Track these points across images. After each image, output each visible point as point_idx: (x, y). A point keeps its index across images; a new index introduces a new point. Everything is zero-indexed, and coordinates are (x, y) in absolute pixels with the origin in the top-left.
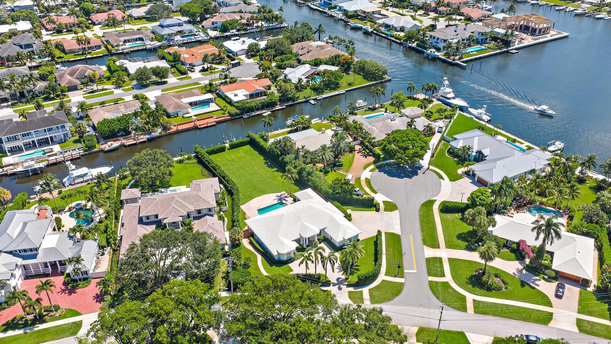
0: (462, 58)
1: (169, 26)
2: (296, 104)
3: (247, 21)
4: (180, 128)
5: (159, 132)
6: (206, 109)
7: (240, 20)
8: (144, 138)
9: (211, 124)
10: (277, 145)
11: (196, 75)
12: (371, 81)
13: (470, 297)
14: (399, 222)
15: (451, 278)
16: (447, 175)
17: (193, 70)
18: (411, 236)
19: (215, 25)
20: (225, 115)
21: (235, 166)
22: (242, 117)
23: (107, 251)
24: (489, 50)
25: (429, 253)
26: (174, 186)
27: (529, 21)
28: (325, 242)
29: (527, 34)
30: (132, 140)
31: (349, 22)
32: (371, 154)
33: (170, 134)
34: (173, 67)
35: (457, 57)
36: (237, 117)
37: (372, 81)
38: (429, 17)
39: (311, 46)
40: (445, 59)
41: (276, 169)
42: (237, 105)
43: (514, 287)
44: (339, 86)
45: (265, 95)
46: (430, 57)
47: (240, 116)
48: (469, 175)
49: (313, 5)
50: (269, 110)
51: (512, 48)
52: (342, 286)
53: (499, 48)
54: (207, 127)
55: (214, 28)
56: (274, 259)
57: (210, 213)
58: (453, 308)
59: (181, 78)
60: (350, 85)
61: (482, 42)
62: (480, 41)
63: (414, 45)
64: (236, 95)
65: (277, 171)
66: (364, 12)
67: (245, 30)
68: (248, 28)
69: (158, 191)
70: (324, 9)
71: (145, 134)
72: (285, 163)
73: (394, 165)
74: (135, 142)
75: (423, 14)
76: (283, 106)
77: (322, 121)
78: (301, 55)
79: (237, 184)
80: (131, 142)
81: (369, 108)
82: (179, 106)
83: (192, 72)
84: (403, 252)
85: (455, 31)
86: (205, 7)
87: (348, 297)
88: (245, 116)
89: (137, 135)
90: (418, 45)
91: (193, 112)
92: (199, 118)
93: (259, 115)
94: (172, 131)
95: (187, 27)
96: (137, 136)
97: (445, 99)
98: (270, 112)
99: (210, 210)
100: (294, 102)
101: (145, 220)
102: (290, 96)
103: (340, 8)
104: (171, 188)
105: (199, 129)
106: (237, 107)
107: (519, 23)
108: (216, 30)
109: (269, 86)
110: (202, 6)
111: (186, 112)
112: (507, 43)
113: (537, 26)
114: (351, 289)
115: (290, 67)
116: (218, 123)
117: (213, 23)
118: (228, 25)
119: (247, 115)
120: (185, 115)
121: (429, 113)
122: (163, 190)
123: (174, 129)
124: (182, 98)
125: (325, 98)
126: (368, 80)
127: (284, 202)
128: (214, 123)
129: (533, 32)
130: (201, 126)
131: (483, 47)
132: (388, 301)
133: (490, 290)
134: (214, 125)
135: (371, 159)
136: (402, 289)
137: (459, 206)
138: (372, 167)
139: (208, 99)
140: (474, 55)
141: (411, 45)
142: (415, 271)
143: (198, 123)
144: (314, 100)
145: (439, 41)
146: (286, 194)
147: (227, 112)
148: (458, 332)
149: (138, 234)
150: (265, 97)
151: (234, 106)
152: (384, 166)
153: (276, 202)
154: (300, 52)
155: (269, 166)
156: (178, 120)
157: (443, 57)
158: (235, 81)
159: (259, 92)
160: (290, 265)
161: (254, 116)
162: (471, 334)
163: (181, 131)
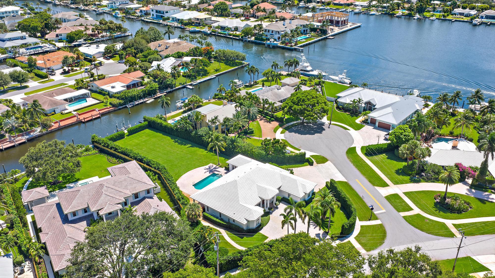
0: (297, 45)
1: (10, 40)
2: (174, 90)
3: (92, 31)
4: (62, 124)
5: (38, 131)
6: (83, 104)
7: (85, 31)
8: (24, 139)
9: (96, 117)
10: (186, 120)
11: (58, 77)
12: (233, 66)
13: (449, 223)
14: (337, 171)
15: (419, 210)
16: (350, 126)
17: (53, 73)
18: (357, 180)
19: (60, 37)
20: (108, 107)
21: (144, 149)
22: (126, 107)
23: (26, 266)
24: (312, 37)
25: (384, 192)
26: (83, 179)
27: (332, 16)
28: (283, 202)
29: (333, 26)
30: (8, 143)
31: (185, 28)
32: (273, 119)
33: (52, 132)
34: (30, 72)
35: (293, 44)
36: (121, 107)
37: (235, 66)
38: (250, 21)
39: (167, 43)
40: (283, 47)
41: (190, 145)
42: (118, 95)
43: (475, 204)
44: (208, 72)
45: (142, 85)
46: (271, 46)
47: (124, 106)
48: (368, 123)
49: (146, 19)
50: (152, 97)
51: (328, 35)
53: (319, 36)
54: (91, 120)
55: (59, 40)
56: (243, 229)
57: (149, 195)
58: (442, 236)
59: (42, 82)
60: (217, 71)
61: (305, 33)
62: (303, 32)
63: (253, 39)
64: (113, 87)
65: (191, 146)
66: (198, 19)
67: (91, 40)
68: (94, 38)
69: (65, 187)
70: (159, 21)
71: (23, 135)
72: (199, 137)
74: (13, 144)
75: (245, 19)
76: (163, 93)
77: (209, 100)
78: (160, 52)
79: (161, 163)
80: (7, 145)
81: (246, 86)
82: (56, 103)
83: (53, 75)
84: (361, 197)
85: (284, 25)
86: (45, 22)
88: (129, 106)
89: (13, 137)
90: (256, 39)
91: (71, 108)
92: (80, 112)
93: (142, 103)
94: (53, 128)
95: (31, 40)
96: (13, 139)
97: (305, 72)
98: (153, 100)
99: (148, 191)
100: (172, 88)
101: (70, 218)
102: (168, 83)
103: (173, 19)
104: (80, 182)
105: (84, 123)
106: (118, 98)
107: (326, 18)
108: (62, 42)
109: (142, 77)
110: (42, 21)
111: (64, 109)
112: (324, 32)
113: (339, 19)
115: (156, 61)
116: (103, 115)
117: (57, 36)
118: (74, 35)
119: (131, 105)
120: (63, 112)
121: (303, 81)
122: (72, 185)
123: (55, 126)
124: (55, 96)
125: (199, 83)
126: (231, 66)
127: (216, 173)
128: (99, 115)
129: (337, 23)
130: (86, 120)
131: (307, 36)
132: (380, 245)
133: (461, 213)
134: (99, 118)
135: (276, 124)
136: (385, 230)
137: (382, 147)
138: (280, 130)
139: (82, 95)
140: (304, 42)
141: (250, 39)
142: (384, 211)
143: (81, 117)
144: (191, 85)
145: (274, 33)
146: (214, 166)
147: (108, 104)
148: (465, 258)
149: (68, 236)
150: (143, 87)
151: (115, 97)
152: (291, 128)
153: (208, 174)
154: (159, 49)
155: (181, 144)
156: (57, 117)
157: (281, 45)
158: (104, 78)
159: (135, 82)
160: (262, 232)
161: (138, 104)
162: (478, 257)
163: (64, 127)
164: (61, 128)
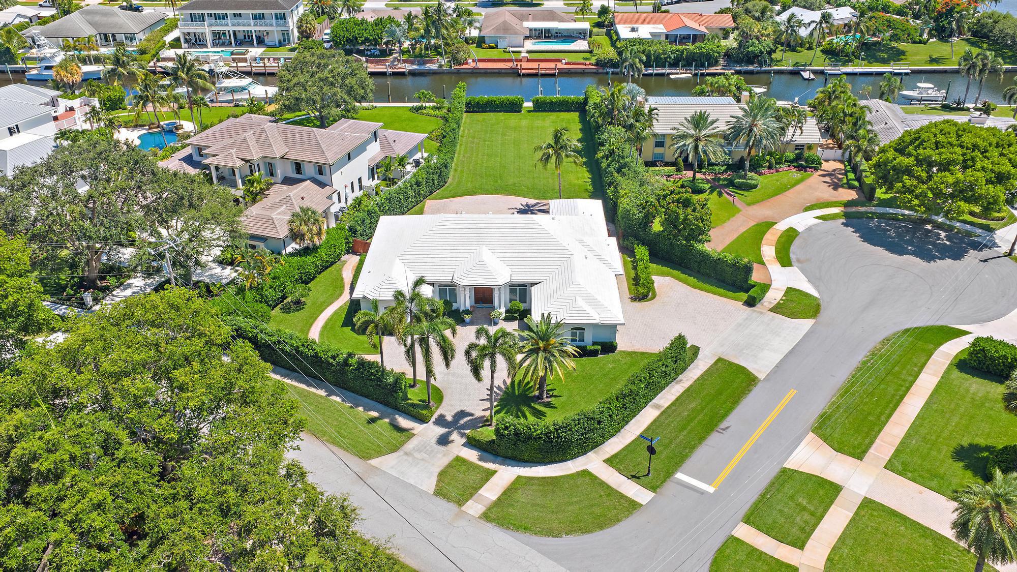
4: (481, 65)
5: (439, 64)
8: (407, 68)
14: (787, 349)
15: (819, 563)
18: (792, 392)
20: (588, 63)
30: (384, 67)
32: (856, 184)
36: (611, 70)
41: (585, 160)
42: (620, 44)
44: (903, 57)
50: (690, 70)
52: (455, 436)
54: (536, 75)
60: (933, 61)
64: (633, 30)
71: (412, 63)
73: (903, 221)
74: (384, 70)
76: (730, 70)
80: (379, 69)
84: (723, 425)
87: (437, 470)
89: (399, 61)
91: (531, 46)
92: (532, 56)
93: (663, 75)
94: (465, 67)
96: (396, 63)
98: (692, 75)
99: (320, 170)
100: (761, 66)
101: (195, 156)
102: (751, 49)
106: (618, 50)
109: (723, 29)
114: (472, 455)
116: (565, 72)
120: (509, 48)
123: (471, 65)
124: (528, 21)
128: (556, 71)
130: (523, 71)
134: (553, 75)
135: (847, 195)
136: (619, 521)
138: (834, 210)
142: (711, 489)
143: (525, 65)
144: (815, 72)
147: (594, 57)
151: (616, 47)
152: (871, 218)
159: (692, 33)
163: (482, 71)
164: (478, 71)
